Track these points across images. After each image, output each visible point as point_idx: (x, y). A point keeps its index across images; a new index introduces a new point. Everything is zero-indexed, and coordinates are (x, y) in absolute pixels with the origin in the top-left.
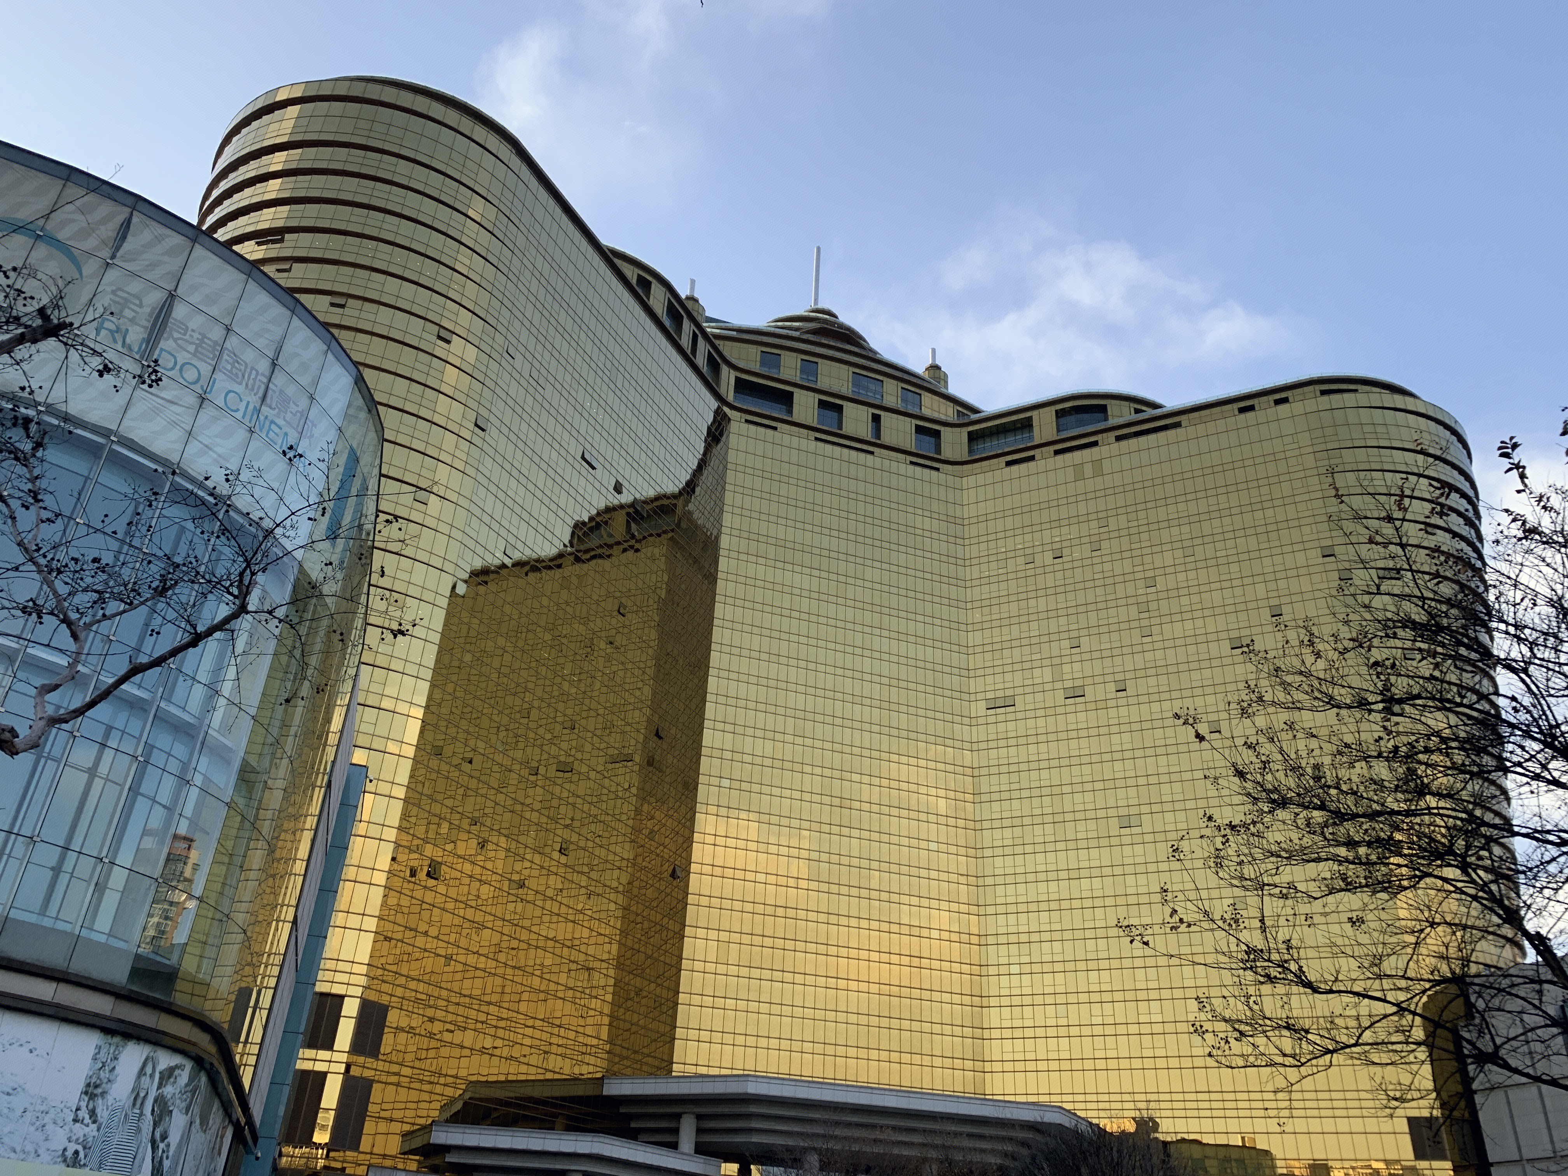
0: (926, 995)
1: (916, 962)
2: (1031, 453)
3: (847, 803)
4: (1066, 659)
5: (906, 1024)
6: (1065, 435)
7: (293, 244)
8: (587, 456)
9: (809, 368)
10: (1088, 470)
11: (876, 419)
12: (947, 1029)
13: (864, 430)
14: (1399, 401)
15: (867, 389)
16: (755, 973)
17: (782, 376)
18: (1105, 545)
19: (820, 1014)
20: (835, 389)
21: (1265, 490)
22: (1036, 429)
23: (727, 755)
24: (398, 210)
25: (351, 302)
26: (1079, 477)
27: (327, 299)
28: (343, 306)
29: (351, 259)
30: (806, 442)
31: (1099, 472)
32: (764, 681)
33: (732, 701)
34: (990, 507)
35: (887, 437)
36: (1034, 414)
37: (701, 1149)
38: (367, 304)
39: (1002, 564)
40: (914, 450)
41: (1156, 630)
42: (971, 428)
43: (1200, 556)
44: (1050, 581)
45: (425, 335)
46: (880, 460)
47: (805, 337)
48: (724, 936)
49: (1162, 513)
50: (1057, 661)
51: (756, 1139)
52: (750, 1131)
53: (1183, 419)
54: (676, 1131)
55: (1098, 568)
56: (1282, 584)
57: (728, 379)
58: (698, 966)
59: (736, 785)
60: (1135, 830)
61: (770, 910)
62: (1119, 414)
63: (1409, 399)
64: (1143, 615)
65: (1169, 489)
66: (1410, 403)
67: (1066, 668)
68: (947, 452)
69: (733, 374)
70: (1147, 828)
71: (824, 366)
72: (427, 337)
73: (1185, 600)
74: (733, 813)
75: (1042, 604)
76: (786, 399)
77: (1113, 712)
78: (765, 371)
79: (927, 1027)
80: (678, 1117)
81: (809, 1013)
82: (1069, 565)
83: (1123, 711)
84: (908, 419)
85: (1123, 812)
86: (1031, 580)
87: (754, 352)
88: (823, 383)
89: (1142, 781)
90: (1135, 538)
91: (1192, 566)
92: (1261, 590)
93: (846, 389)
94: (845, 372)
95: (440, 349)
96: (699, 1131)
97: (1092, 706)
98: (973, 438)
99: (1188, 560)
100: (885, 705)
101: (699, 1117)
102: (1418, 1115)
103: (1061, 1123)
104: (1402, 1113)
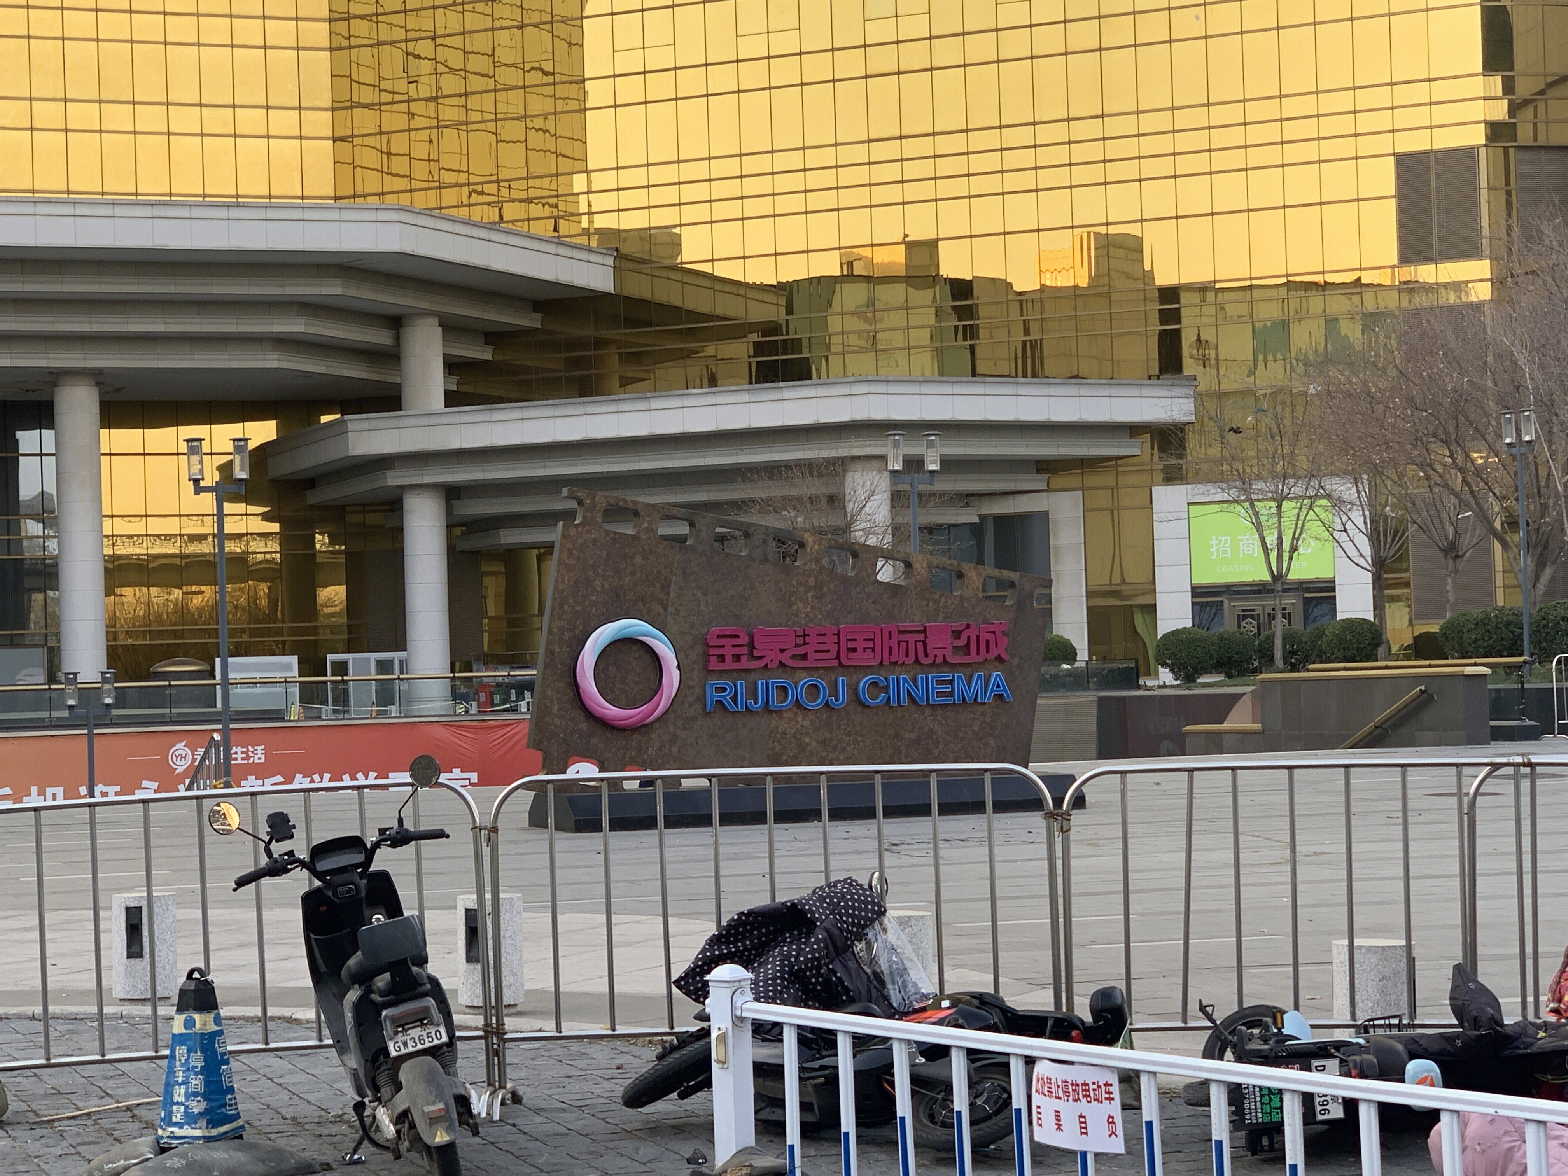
102: (1425, 146)
103: (409, 250)
104: (1385, 144)
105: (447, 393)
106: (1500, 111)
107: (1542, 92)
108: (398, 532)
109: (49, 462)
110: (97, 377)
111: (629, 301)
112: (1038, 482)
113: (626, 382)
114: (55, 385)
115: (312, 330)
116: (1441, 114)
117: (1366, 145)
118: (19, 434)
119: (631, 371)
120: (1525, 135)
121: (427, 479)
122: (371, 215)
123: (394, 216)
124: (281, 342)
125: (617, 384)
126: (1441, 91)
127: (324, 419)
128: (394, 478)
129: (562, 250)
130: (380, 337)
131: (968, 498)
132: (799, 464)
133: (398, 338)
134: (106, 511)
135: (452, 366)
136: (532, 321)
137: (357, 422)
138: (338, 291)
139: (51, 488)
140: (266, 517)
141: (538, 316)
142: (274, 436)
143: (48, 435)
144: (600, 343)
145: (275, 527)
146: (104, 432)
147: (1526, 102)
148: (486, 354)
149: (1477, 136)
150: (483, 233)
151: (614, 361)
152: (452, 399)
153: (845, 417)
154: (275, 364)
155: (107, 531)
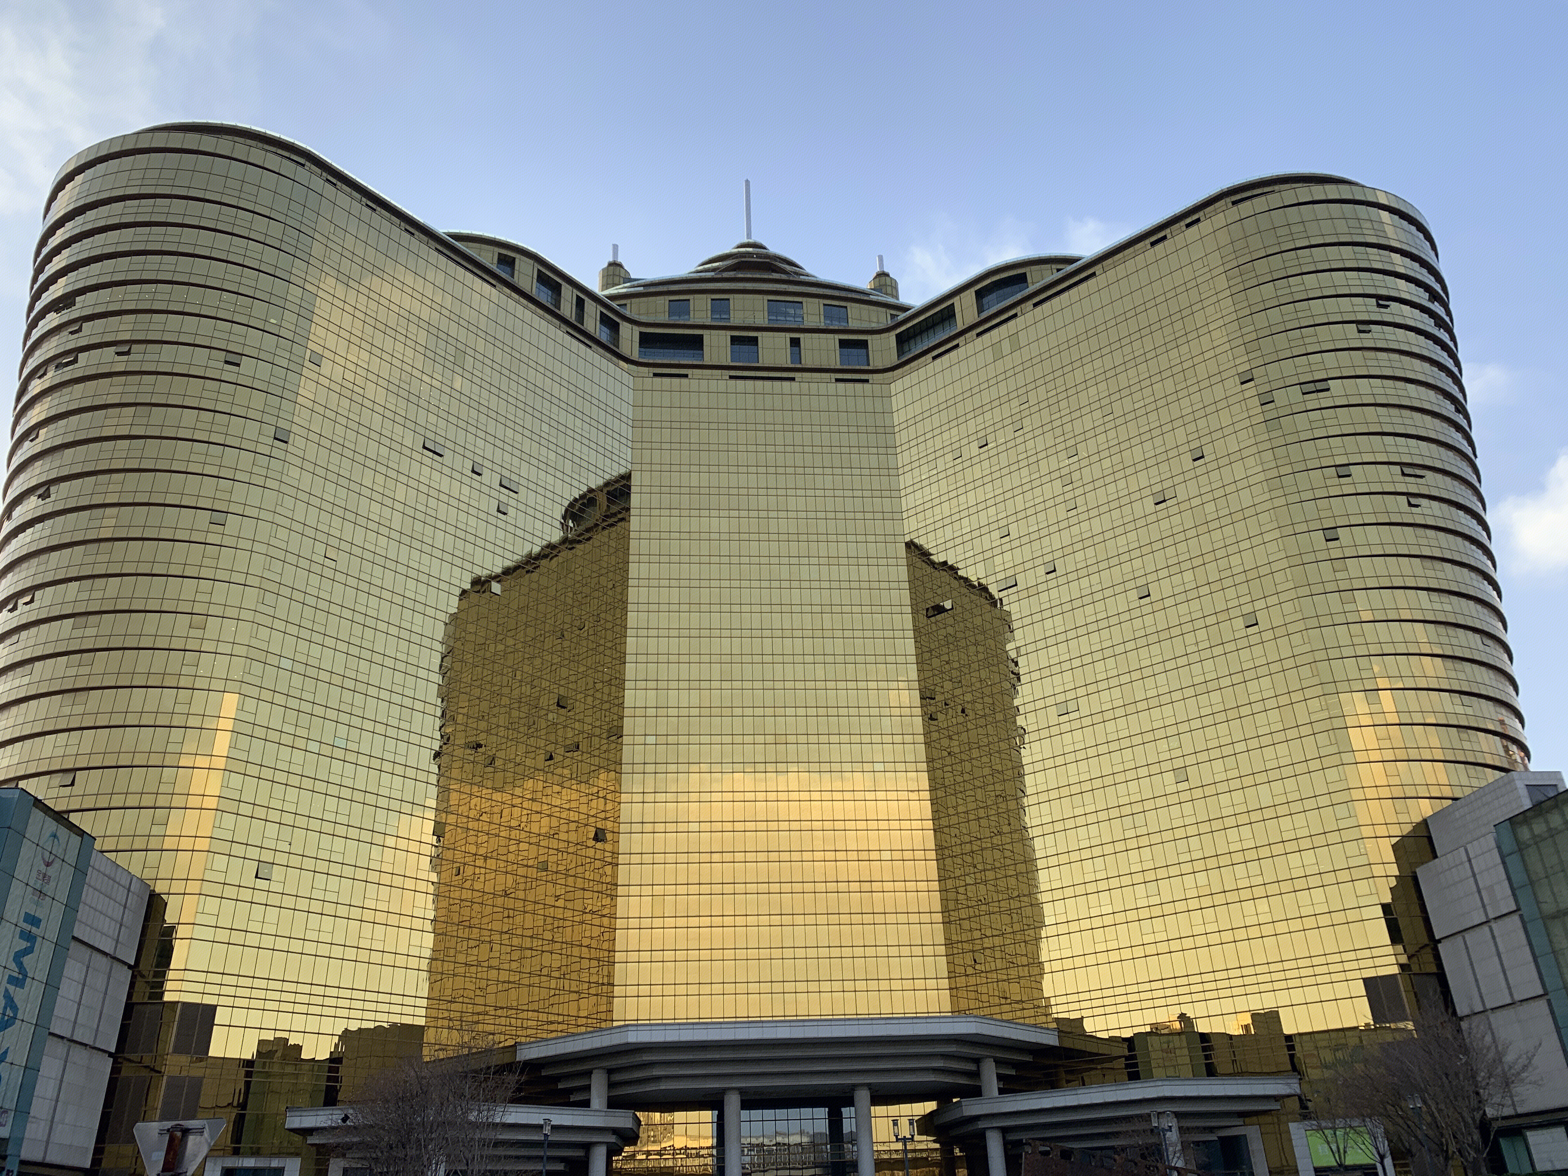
0: (879, 919)
1: (866, 886)
2: (955, 343)
3: (782, 739)
4: (997, 551)
5: (859, 951)
6: (984, 315)
7: (84, 305)
8: (429, 445)
9: (720, 307)
10: (1006, 346)
11: (795, 343)
12: (905, 951)
13: (783, 358)
14: (1331, 191)
15: (786, 314)
16: (694, 922)
17: (691, 322)
18: (1026, 422)
19: (764, 953)
20: (749, 322)
21: (1178, 325)
22: (958, 316)
23: (651, 712)
24: (174, 249)
25: (135, 347)
26: (999, 357)
27: (113, 349)
28: (128, 353)
29: (132, 306)
30: (719, 382)
31: (1016, 347)
32: (685, 633)
33: (653, 658)
34: (917, 408)
35: (808, 360)
36: (956, 300)
37: (614, 1103)
38: (150, 346)
39: (932, 465)
40: (839, 367)
41: (1080, 501)
42: (899, 331)
43: (1118, 412)
44: (977, 472)
45: (211, 363)
46: (804, 384)
47: (726, 275)
48: (658, 890)
49: (1079, 375)
50: (988, 554)
51: (663, 1086)
52: (658, 1079)
53: (1097, 269)
54: (588, 1088)
55: (1021, 448)
56: (1202, 423)
57: (629, 337)
58: (633, 923)
59: (662, 740)
60: (1073, 716)
61: (705, 857)
62: (1037, 279)
63: (1342, 187)
64: (1066, 489)
65: (1084, 348)
66: (1345, 192)
67: (998, 560)
68: (877, 362)
69: (637, 330)
70: (1085, 711)
71: (736, 301)
72: (215, 365)
73: (1107, 463)
74: (661, 768)
75: (971, 498)
76: (696, 343)
77: (1044, 597)
78: (675, 320)
79: (882, 951)
80: (588, 1074)
81: (753, 953)
82: (994, 452)
83: (1054, 593)
84: (831, 336)
85: (1060, 698)
86: (960, 476)
87: (662, 302)
88: (736, 319)
89: (1076, 663)
90: (1054, 408)
91: (1112, 424)
92: (1180, 433)
93: (762, 319)
94: (761, 301)
95: (229, 374)
96: (611, 1085)
97: (1024, 594)
98: (903, 340)
99: (1107, 419)
100: (819, 633)
101: (610, 1072)
102: (1374, 975)
103: (979, 1032)
104: (1357, 974)
105: (999, 1089)
106: (1404, 959)
107: (1418, 951)
108: (985, 1148)
109: (853, 1120)
110: (869, 1086)
111: (1065, 1048)
112: (1240, 1121)
113: (1068, 1082)
114: (854, 1090)
115: (947, 1065)
116: (1378, 962)
117: (1350, 975)
118: (843, 1109)
119: (1070, 1077)
120: (1415, 969)
121: (995, 1125)
122: (964, 1020)
123: (973, 1019)
124: (935, 1070)
125: (1064, 1082)
126: (1376, 952)
127: (955, 1100)
128: (981, 1125)
129: (1037, 1030)
130: (972, 1067)
131: (1211, 1130)
132: (1137, 1116)
133: (978, 1067)
134: (874, 1140)
135: (1000, 1077)
136: (1028, 1058)
137: (965, 1102)
138: (955, 1049)
139: (854, 1130)
140: (934, 1141)
141: (1031, 1056)
142: (935, 1108)
143: (853, 1109)
144: (1056, 1066)
145: (937, 1146)
146: (872, 1108)
147: (1413, 956)
148: (1013, 1072)
149: (1395, 970)
150: (1007, 1025)
151: (1064, 1075)
152: (1001, 1091)
153: (1154, 1095)
154: (934, 1079)
155: (875, 1148)
